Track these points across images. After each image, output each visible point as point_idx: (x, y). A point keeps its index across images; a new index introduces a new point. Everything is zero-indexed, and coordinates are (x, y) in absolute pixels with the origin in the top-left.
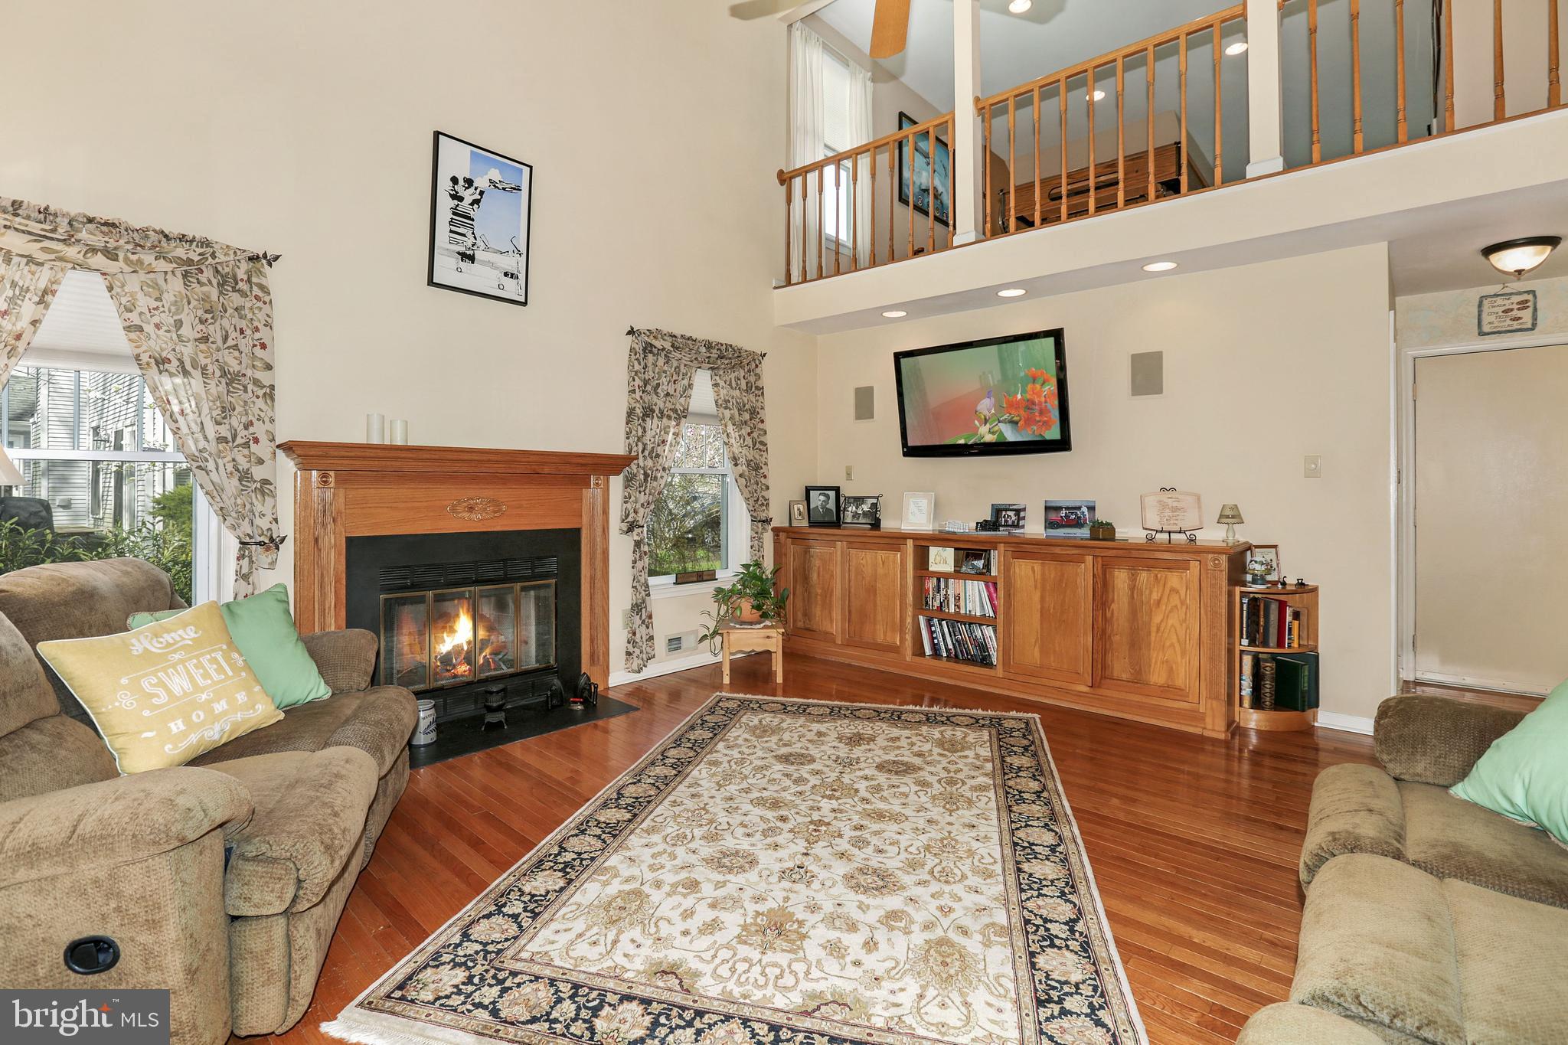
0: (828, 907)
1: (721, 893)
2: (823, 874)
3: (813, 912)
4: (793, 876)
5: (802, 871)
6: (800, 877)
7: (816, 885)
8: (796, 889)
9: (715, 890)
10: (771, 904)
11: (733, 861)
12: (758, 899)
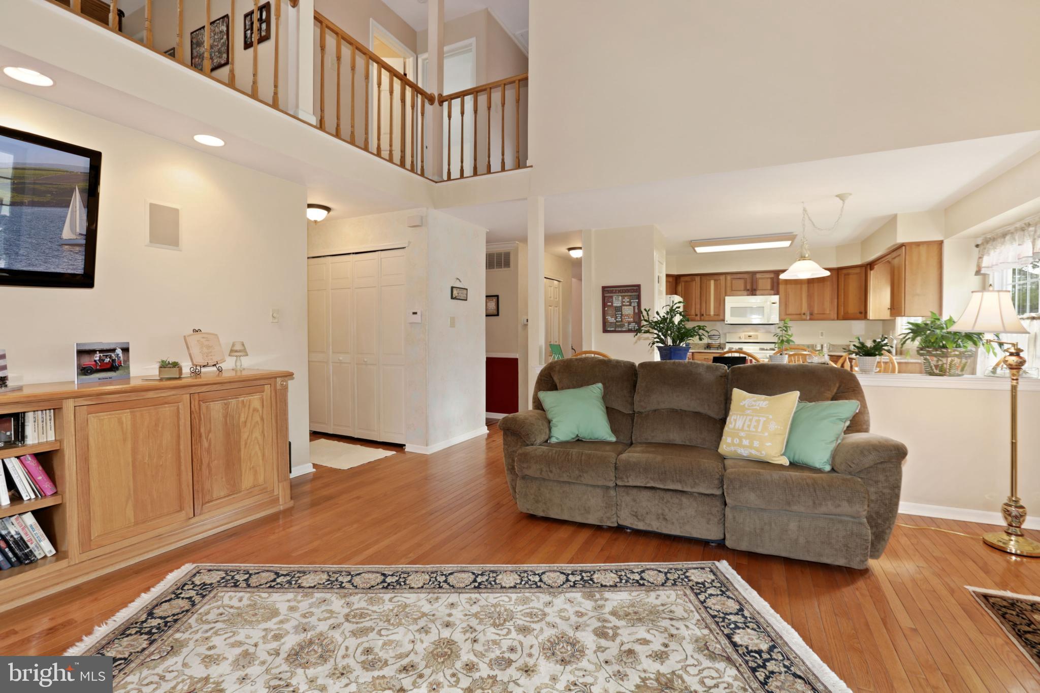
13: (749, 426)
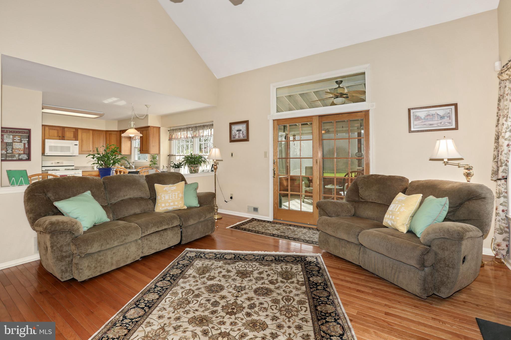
0: (230, 280)
1: (263, 281)
2: (231, 290)
3: (234, 279)
4: (241, 288)
5: (238, 290)
6: (239, 288)
7: (233, 286)
8: (239, 284)
9: (264, 282)
10: (247, 279)
11: (262, 292)
12: (251, 280)
13: (172, 197)
